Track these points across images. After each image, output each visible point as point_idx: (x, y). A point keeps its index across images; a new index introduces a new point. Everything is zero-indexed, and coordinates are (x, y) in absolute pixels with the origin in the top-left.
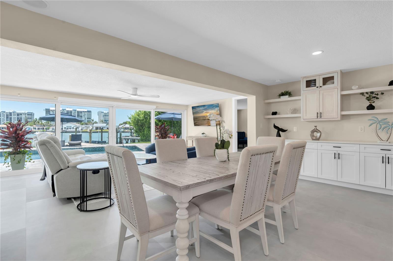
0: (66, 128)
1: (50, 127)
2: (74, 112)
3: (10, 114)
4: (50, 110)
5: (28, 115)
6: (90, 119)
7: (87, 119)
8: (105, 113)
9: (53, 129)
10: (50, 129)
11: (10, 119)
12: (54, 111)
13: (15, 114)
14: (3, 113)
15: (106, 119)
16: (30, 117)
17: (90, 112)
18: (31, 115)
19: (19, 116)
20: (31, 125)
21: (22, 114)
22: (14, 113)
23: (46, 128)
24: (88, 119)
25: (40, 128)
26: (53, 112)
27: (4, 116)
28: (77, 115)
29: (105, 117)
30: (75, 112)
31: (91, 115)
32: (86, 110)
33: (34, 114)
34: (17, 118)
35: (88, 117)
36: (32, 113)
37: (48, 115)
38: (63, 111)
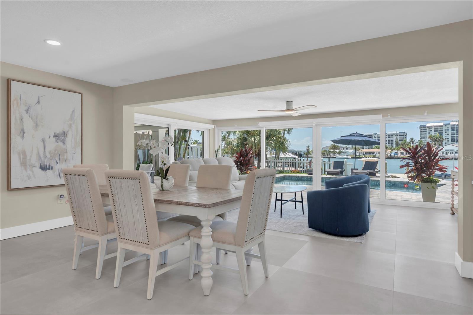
0: (445, 153)
4: (426, 127)
5: (400, 137)
12: (431, 129)
13: (386, 136)
14: (375, 135)
16: (402, 138)
18: (403, 135)
19: (390, 138)
20: (398, 149)
21: (393, 136)
26: (430, 130)
33: (406, 134)
34: (388, 140)
36: (404, 133)
37: (424, 134)
38: (445, 126)
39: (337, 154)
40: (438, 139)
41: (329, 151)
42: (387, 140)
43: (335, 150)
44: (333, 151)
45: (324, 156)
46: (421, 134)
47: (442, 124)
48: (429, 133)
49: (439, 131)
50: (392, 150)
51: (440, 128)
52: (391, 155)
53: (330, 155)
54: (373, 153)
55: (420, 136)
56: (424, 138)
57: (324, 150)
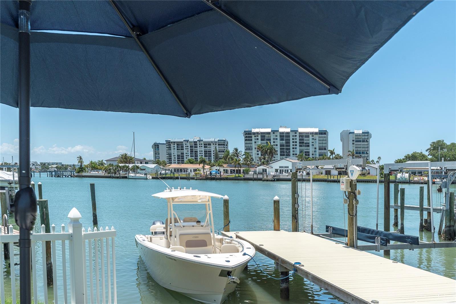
0: (279, 171)
1: (251, 169)
2: (293, 136)
3: (195, 145)
4: (251, 134)
5: (219, 146)
6: (325, 149)
7: (320, 149)
8: (357, 135)
9: (256, 174)
10: (250, 173)
11: (195, 154)
12: (258, 136)
13: (202, 144)
14: (186, 143)
15: (359, 149)
16: (222, 148)
17: (325, 134)
18: (223, 145)
19: (206, 147)
20: (219, 164)
21: (210, 145)
22: (200, 142)
23: (243, 170)
24: (321, 151)
25: (234, 170)
26: (256, 138)
27: (188, 149)
28: (300, 143)
29: (357, 143)
30: (296, 136)
31: (327, 140)
32: (316, 130)
33: (228, 143)
35: (321, 145)
36: (225, 141)
37: (249, 143)
38: (273, 133)
39: (131, 172)
40: (269, 151)
41: (117, 166)
42: (203, 151)
43: (127, 165)
44: (124, 167)
45: (110, 175)
46: (245, 144)
47: (269, 130)
48: (255, 142)
49: (267, 140)
50: (212, 166)
51: (267, 135)
52: (211, 173)
53: (120, 174)
54: (185, 170)
55: (245, 146)
56: (249, 149)
57: (110, 165)
